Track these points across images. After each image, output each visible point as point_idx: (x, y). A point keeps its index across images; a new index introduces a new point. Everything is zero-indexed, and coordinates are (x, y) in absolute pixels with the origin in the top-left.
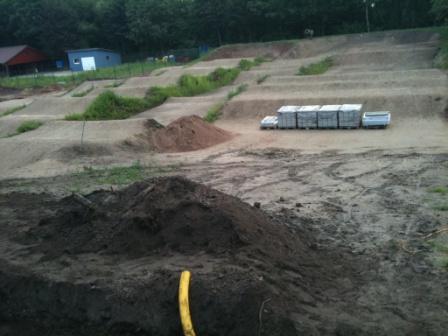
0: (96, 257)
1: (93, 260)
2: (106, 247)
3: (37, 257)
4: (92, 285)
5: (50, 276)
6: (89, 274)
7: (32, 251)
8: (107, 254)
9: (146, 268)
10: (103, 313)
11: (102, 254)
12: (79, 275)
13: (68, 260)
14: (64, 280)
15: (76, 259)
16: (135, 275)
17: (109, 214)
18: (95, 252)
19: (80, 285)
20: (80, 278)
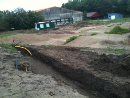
0: (108, 73)
1: (108, 74)
2: (112, 71)
3: (93, 69)
4: (107, 80)
5: (96, 75)
6: (106, 77)
7: (92, 67)
8: (112, 73)
9: (123, 80)
10: (108, 89)
11: (110, 73)
12: (103, 77)
13: (101, 72)
14: (99, 77)
15: (103, 72)
16: (120, 81)
17: (114, 62)
18: (109, 72)
19: (103, 80)
20: (103, 78)
